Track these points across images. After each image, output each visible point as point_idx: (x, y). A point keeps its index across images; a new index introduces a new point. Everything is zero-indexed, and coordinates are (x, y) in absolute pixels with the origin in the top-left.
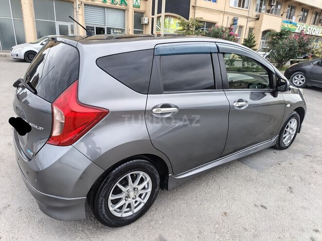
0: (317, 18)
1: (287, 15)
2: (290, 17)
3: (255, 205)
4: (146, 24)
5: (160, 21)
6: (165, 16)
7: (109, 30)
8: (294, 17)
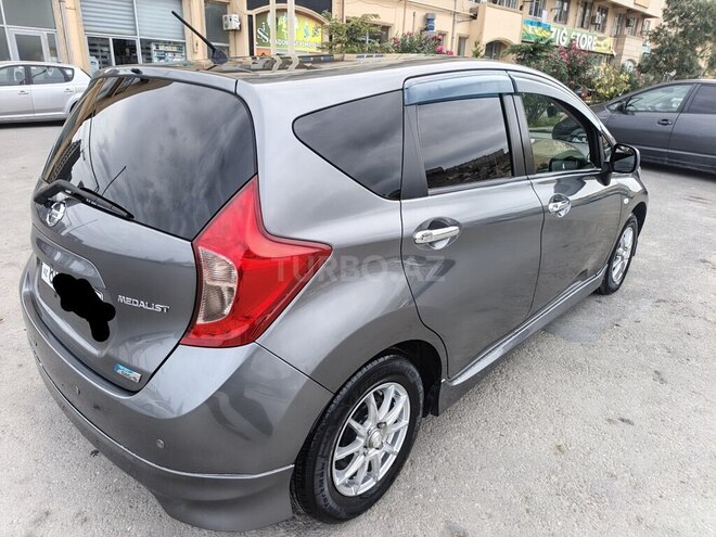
0: (587, 15)
1: (531, 8)
2: (537, 12)
3: (609, 420)
4: (235, 30)
5: (266, 24)
6: (277, 10)
7: (146, 45)
8: (545, 13)
